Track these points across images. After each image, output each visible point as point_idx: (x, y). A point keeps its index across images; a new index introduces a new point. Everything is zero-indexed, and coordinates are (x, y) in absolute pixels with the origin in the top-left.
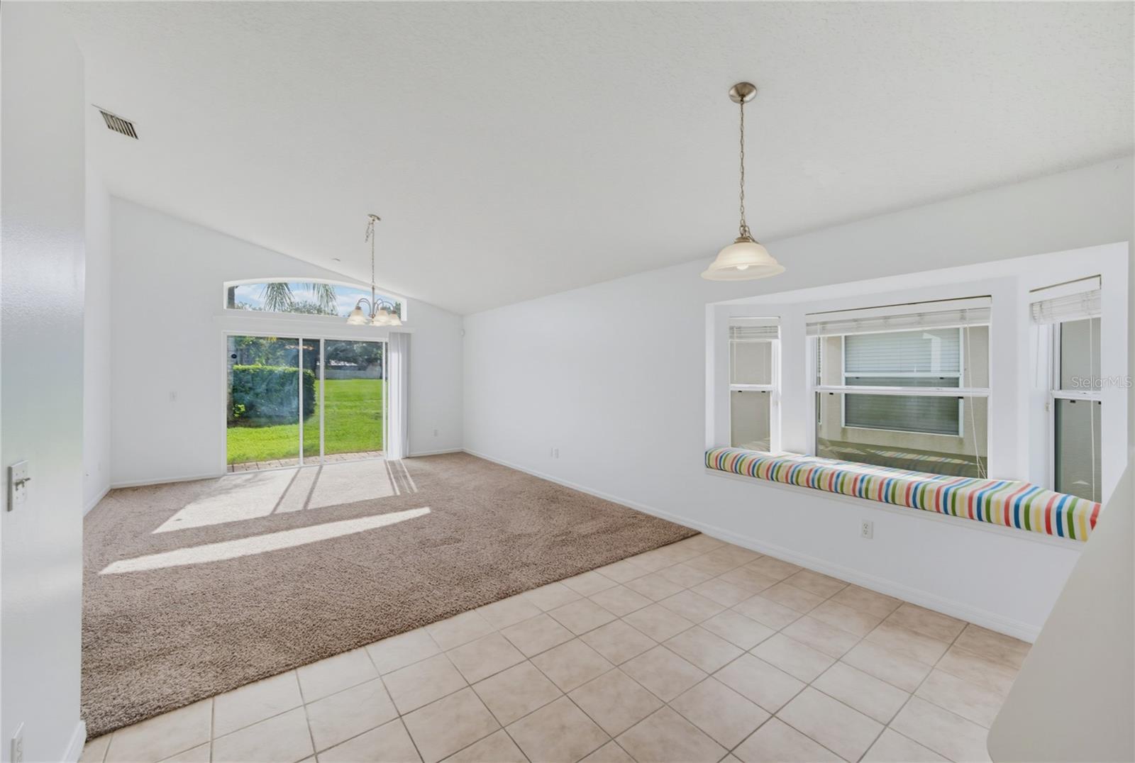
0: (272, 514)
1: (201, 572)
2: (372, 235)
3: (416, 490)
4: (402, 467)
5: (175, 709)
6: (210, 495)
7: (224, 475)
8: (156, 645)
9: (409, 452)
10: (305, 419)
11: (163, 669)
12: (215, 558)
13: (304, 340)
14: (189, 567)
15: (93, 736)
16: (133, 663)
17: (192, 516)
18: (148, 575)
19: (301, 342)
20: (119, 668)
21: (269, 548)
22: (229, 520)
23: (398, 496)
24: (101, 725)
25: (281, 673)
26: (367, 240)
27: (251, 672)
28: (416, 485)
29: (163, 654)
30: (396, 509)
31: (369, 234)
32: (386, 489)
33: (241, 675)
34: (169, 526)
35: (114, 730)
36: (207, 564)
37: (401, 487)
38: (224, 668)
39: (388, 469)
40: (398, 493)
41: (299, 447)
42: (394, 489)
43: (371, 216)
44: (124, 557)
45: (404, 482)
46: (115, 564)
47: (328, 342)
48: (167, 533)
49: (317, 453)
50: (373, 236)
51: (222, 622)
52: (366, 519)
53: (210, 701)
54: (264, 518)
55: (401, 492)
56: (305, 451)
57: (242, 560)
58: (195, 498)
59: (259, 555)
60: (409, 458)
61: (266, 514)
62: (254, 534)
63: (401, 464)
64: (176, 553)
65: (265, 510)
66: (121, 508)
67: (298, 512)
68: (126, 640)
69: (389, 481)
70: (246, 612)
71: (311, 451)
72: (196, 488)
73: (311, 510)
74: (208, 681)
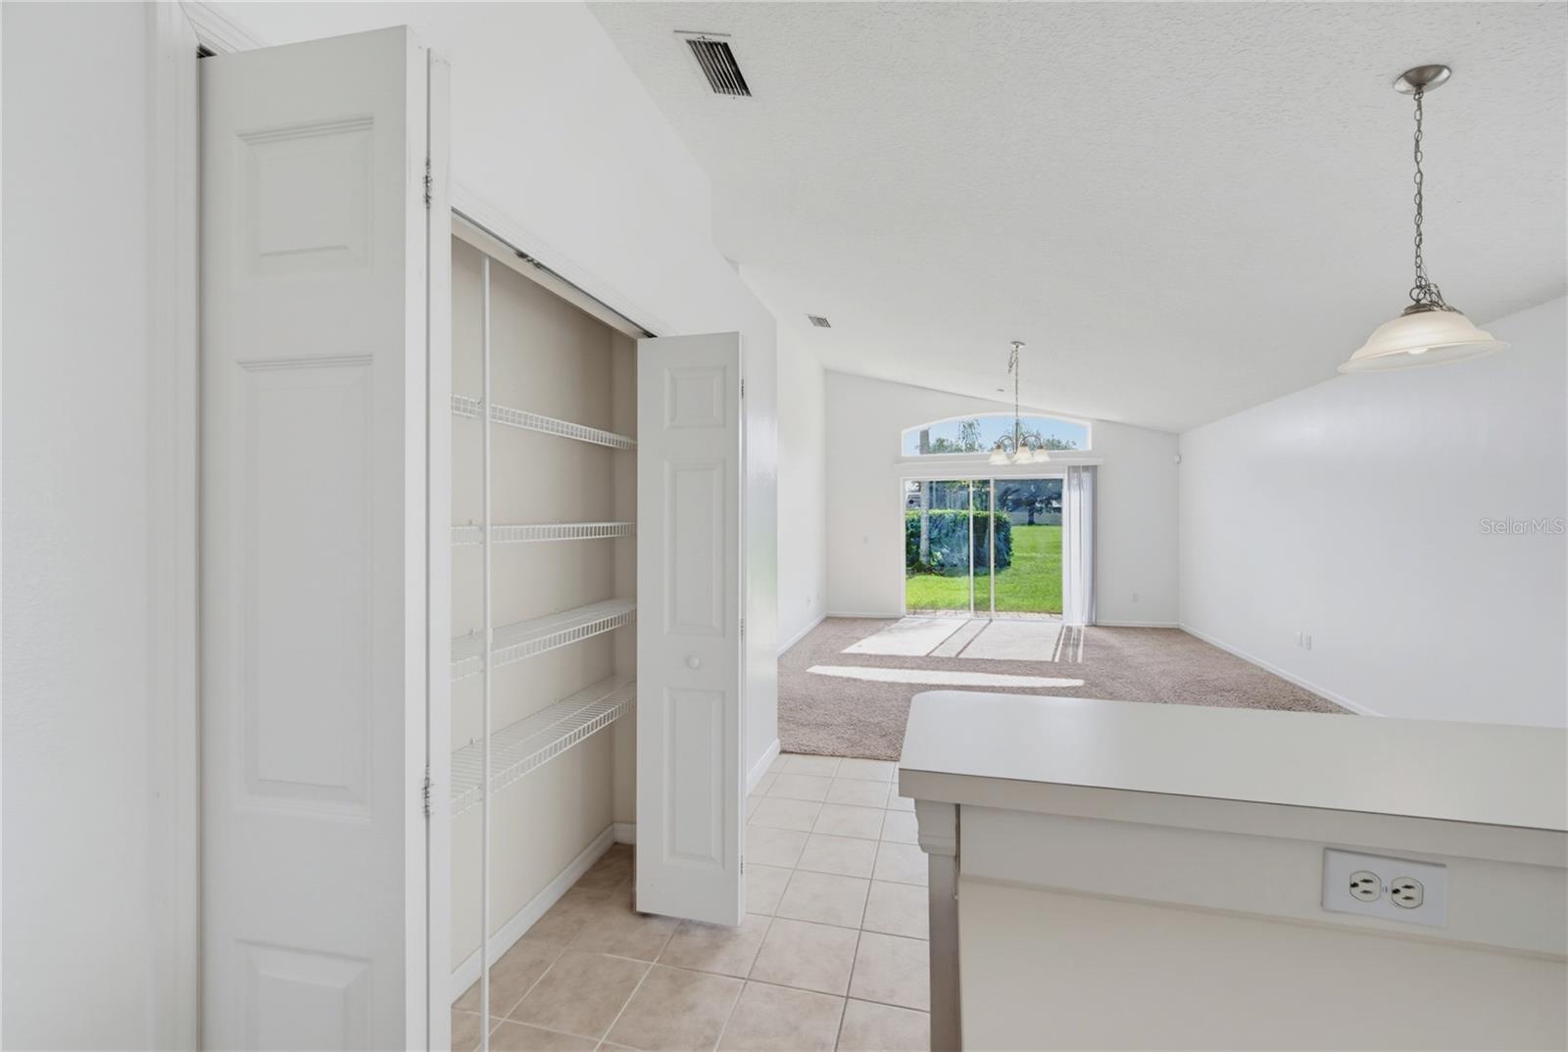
0: (927, 656)
1: (863, 685)
2: (1015, 364)
3: (1080, 660)
4: (1079, 635)
5: (821, 755)
6: (890, 631)
7: (904, 617)
8: (822, 719)
9: (1096, 619)
10: (997, 570)
11: (823, 733)
12: (874, 679)
13: (974, 481)
14: (857, 680)
15: (783, 752)
16: (809, 724)
17: (872, 644)
18: (831, 678)
19: (970, 484)
20: (802, 725)
21: (913, 681)
22: (892, 653)
23: (1055, 663)
24: (787, 748)
25: (885, 759)
26: (1010, 371)
27: (867, 752)
28: (1084, 655)
29: (826, 725)
30: (1043, 674)
31: (1013, 363)
32: (1046, 653)
33: (861, 752)
34: (853, 649)
35: (792, 752)
36: (868, 681)
37: (1063, 654)
38: (853, 744)
39: (1060, 635)
40: (1057, 660)
41: (970, 599)
42: (1054, 656)
43: (1015, 343)
44: (822, 664)
45: (1070, 651)
46: (817, 667)
47: (997, 481)
48: (850, 654)
49: (988, 608)
50: (1017, 365)
51: (862, 718)
52: (1007, 677)
53: (839, 759)
54: (918, 657)
55: (1060, 659)
56: (975, 605)
57: (892, 685)
58: (877, 631)
59: (904, 684)
60: (1095, 626)
61: (923, 654)
62: (907, 668)
63: (1079, 631)
64: (852, 668)
65: (921, 651)
66: (832, 630)
67: (950, 659)
68: (809, 712)
69: (1054, 645)
70: (880, 717)
71: (981, 604)
72: (880, 624)
73: (960, 659)
74: (843, 748)
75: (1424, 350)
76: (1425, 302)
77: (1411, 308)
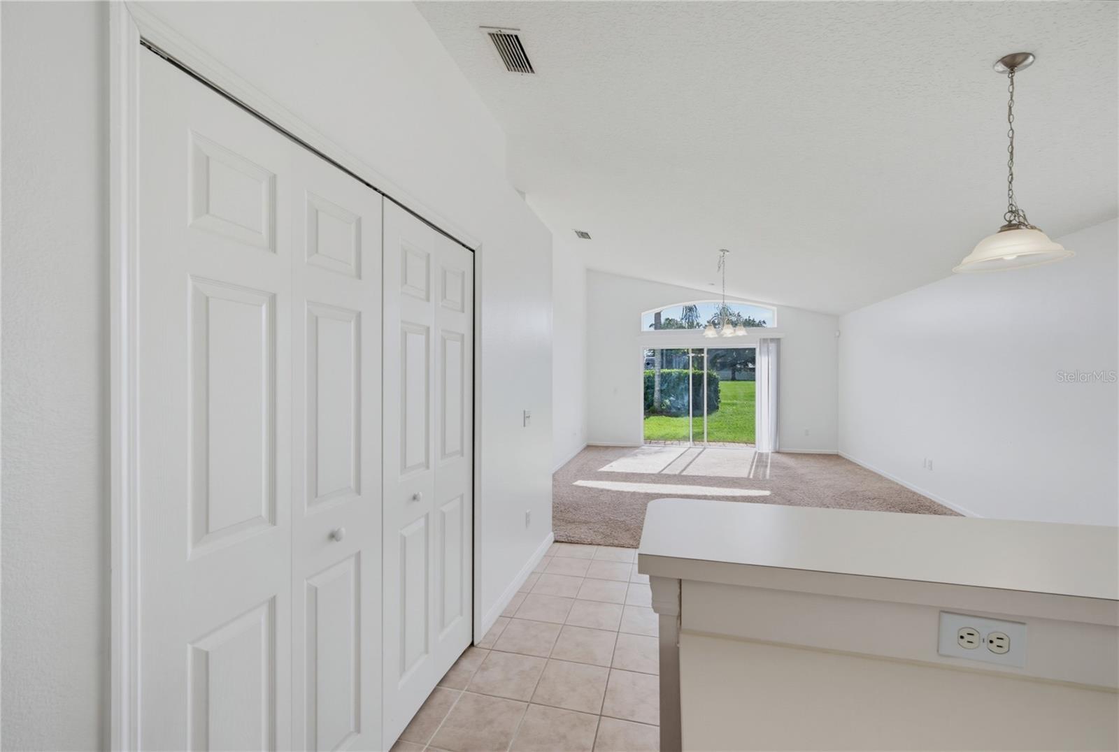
0: (659, 474)
1: (612, 494)
3: (768, 477)
4: (767, 458)
5: (583, 544)
6: (632, 456)
7: (642, 446)
8: (584, 518)
9: (779, 449)
10: (709, 413)
11: (584, 528)
12: (621, 490)
13: (693, 350)
14: (608, 491)
15: (556, 541)
16: (574, 522)
17: (620, 465)
18: (590, 489)
19: (690, 351)
20: (570, 522)
21: (649, 491)
22: (634, 472)
23: (750, 479)
24: (558, 539)
25: (628, 547)
26: (718, 271)
27: (616, 542)
28: (770, 473)
29: (586, 523)
30: (741, 487)
31: (721, 265)
32: (743, 472)
33: (612, 542)
34: (606, 468)
35: (562, 542)
36: (616, 492)
37: (756, 473)
38: (606, 536)
39: (754, 459)
40: (751, 476)
41: (689, 434)
42: (750, 473)
43: (722, 250)
44: (584, 479)
45: (762, 470)
46: (580, 481)
47: (709, 351)
48: (605, 472)
49: (702, 440)
50: (724, 266)
51: (613, 518)
53: (596, 547)
54: (653, 474)
55: (754, 476)
56: (693, 437)
57: (634, 494)
58: (624, 456)
59: (642, 494)
60: (779, 453)
61: (656, 472)
63: (768, 456)
65: (656, 470)
66: (592, 455)
67: (675, 476)
68: (574, 513)
69: (749, 467)
70: (625, 517)
71: (698, 437)
72: (626, 451)
73: (683, 476)
74: (598, 539)
75: (1014, 257)
76: (1014, 223)
77: (1005, 226)
